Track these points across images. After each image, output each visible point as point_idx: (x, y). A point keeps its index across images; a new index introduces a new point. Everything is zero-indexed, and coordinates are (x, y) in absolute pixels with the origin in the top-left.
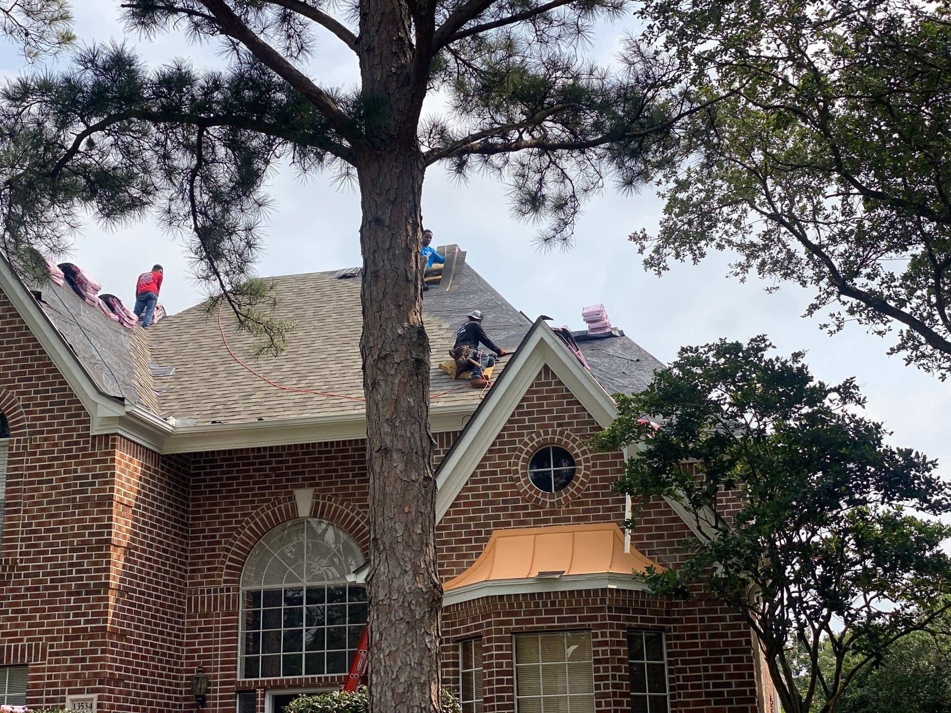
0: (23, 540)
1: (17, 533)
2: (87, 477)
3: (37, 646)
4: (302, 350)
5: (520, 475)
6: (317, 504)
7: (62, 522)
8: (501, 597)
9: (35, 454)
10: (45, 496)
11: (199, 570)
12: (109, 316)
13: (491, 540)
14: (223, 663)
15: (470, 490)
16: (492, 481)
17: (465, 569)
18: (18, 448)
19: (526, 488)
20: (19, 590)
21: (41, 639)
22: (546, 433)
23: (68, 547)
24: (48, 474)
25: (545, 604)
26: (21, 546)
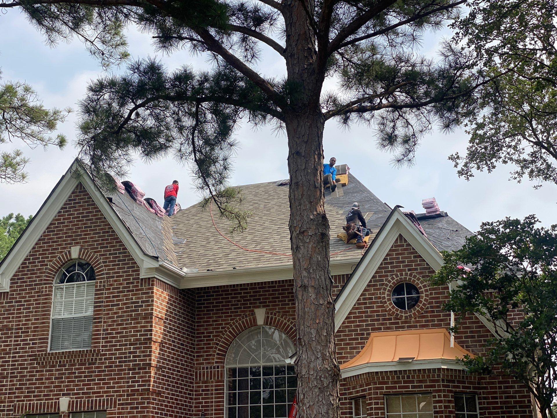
0: (103, 338)
1: (100, 334)
2: (138, 302)
3: (111, 399)
4: (258, 228)
5: (386, 300)
6: (268, 317)
7: (125, 328)
8: (377, 373)
9: (109, 289)
10: (115, 313)
11: (201, 356)
12: (150, 211)
13: (370, 339)
14: (216, 410)
15: (357, 309)
16: (370, 303)
17: (355, 356)
18: (100, 286)
19: (390, 307)
20: (101, 367)
21: (113, 396)
22: (401, 275)
23: (128, 343)
24: (117, 301)
25: (403, 377)
26: (102, 342)
